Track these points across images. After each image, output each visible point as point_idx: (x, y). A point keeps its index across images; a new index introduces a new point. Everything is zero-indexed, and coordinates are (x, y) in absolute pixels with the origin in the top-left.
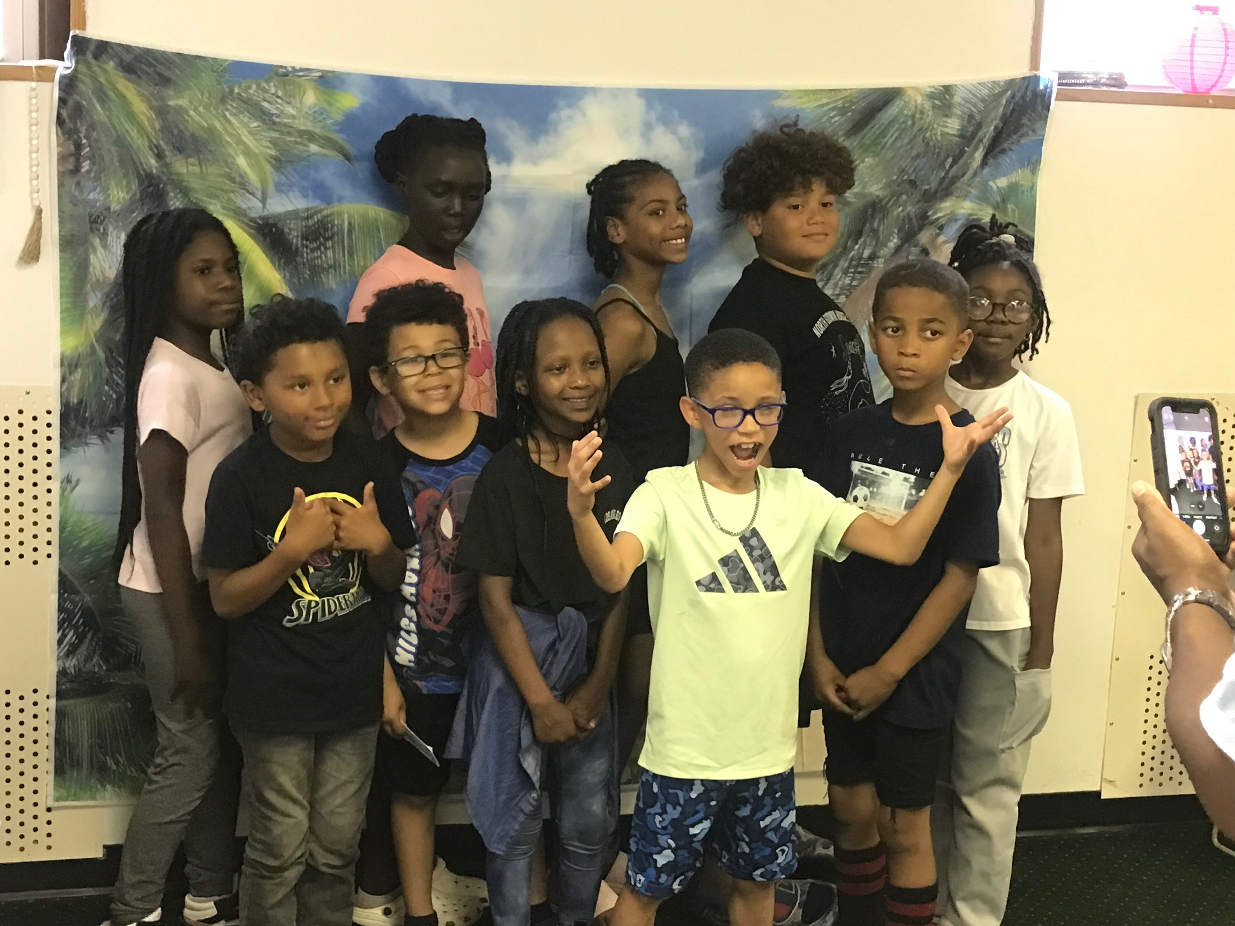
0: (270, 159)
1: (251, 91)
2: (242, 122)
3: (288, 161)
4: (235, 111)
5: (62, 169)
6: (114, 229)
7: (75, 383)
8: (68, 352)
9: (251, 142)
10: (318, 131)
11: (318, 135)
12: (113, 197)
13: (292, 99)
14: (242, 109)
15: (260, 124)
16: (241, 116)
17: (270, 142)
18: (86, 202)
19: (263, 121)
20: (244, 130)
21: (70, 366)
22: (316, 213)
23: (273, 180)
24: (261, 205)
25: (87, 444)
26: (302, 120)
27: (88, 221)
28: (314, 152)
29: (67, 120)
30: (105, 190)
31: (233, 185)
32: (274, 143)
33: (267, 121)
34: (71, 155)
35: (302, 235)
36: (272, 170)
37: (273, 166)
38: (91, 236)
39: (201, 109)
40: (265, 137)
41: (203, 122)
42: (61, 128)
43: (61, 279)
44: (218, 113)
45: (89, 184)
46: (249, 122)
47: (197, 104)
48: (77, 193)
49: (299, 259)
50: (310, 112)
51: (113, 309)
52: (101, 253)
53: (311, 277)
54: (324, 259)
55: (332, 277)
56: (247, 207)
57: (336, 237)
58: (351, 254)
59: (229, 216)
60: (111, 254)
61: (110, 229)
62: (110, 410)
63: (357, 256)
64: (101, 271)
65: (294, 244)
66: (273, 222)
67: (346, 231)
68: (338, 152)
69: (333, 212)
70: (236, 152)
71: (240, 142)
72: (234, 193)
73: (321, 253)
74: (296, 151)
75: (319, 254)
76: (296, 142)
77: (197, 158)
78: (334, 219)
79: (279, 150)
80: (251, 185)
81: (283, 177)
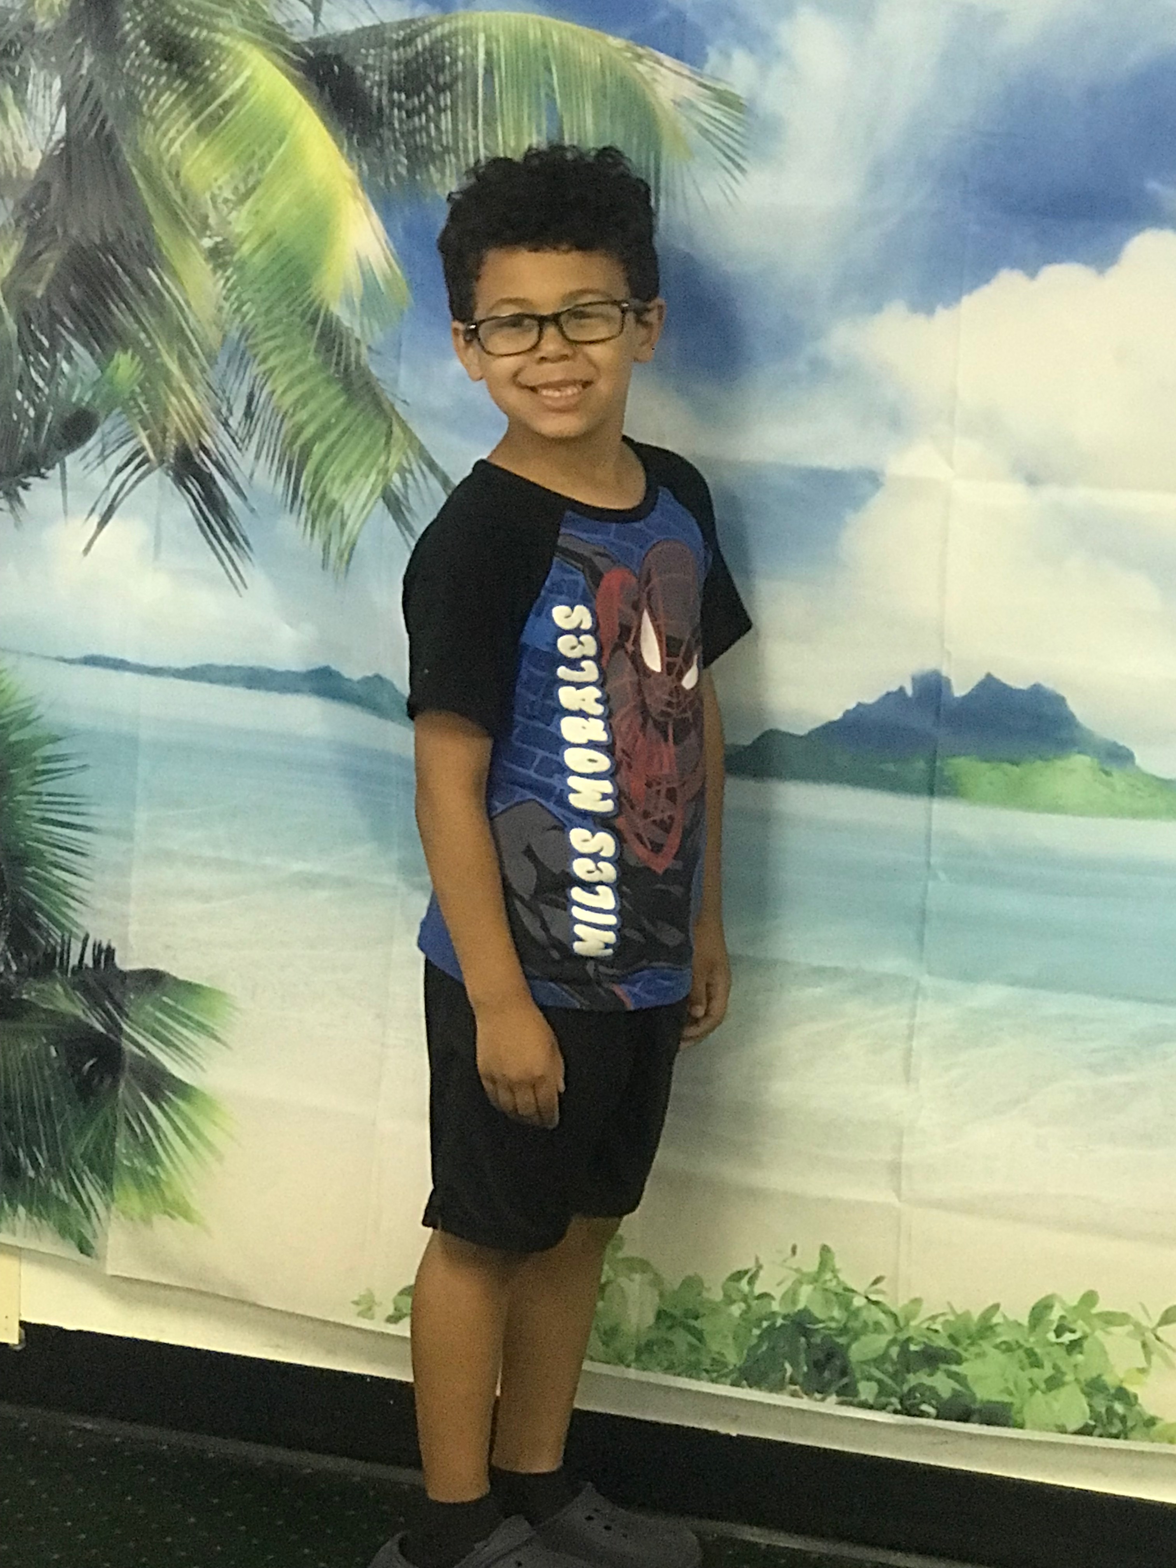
12: (40, 4)
22: (419, 33)
24: (309, 15)
35: (392, 79)
49: (385, 132)
51: (33, 234)
52: (15, 117)
53: (411, 170)
54: (433, 132)
55: (451, 171)
56: (284, 20)
57: (460, 85)
58: (490, 122)
59: (256, 42)
60: (32, 121)
61: (33, 71)
62: (23, 441)
63: (503, 125)
64: (15, 154)
65: (375, 99)
66: (334, 53)
67: (481, 72)
69: (456, 30)
73: (428, 119)
75: (424, 121)
78: (457, 46)
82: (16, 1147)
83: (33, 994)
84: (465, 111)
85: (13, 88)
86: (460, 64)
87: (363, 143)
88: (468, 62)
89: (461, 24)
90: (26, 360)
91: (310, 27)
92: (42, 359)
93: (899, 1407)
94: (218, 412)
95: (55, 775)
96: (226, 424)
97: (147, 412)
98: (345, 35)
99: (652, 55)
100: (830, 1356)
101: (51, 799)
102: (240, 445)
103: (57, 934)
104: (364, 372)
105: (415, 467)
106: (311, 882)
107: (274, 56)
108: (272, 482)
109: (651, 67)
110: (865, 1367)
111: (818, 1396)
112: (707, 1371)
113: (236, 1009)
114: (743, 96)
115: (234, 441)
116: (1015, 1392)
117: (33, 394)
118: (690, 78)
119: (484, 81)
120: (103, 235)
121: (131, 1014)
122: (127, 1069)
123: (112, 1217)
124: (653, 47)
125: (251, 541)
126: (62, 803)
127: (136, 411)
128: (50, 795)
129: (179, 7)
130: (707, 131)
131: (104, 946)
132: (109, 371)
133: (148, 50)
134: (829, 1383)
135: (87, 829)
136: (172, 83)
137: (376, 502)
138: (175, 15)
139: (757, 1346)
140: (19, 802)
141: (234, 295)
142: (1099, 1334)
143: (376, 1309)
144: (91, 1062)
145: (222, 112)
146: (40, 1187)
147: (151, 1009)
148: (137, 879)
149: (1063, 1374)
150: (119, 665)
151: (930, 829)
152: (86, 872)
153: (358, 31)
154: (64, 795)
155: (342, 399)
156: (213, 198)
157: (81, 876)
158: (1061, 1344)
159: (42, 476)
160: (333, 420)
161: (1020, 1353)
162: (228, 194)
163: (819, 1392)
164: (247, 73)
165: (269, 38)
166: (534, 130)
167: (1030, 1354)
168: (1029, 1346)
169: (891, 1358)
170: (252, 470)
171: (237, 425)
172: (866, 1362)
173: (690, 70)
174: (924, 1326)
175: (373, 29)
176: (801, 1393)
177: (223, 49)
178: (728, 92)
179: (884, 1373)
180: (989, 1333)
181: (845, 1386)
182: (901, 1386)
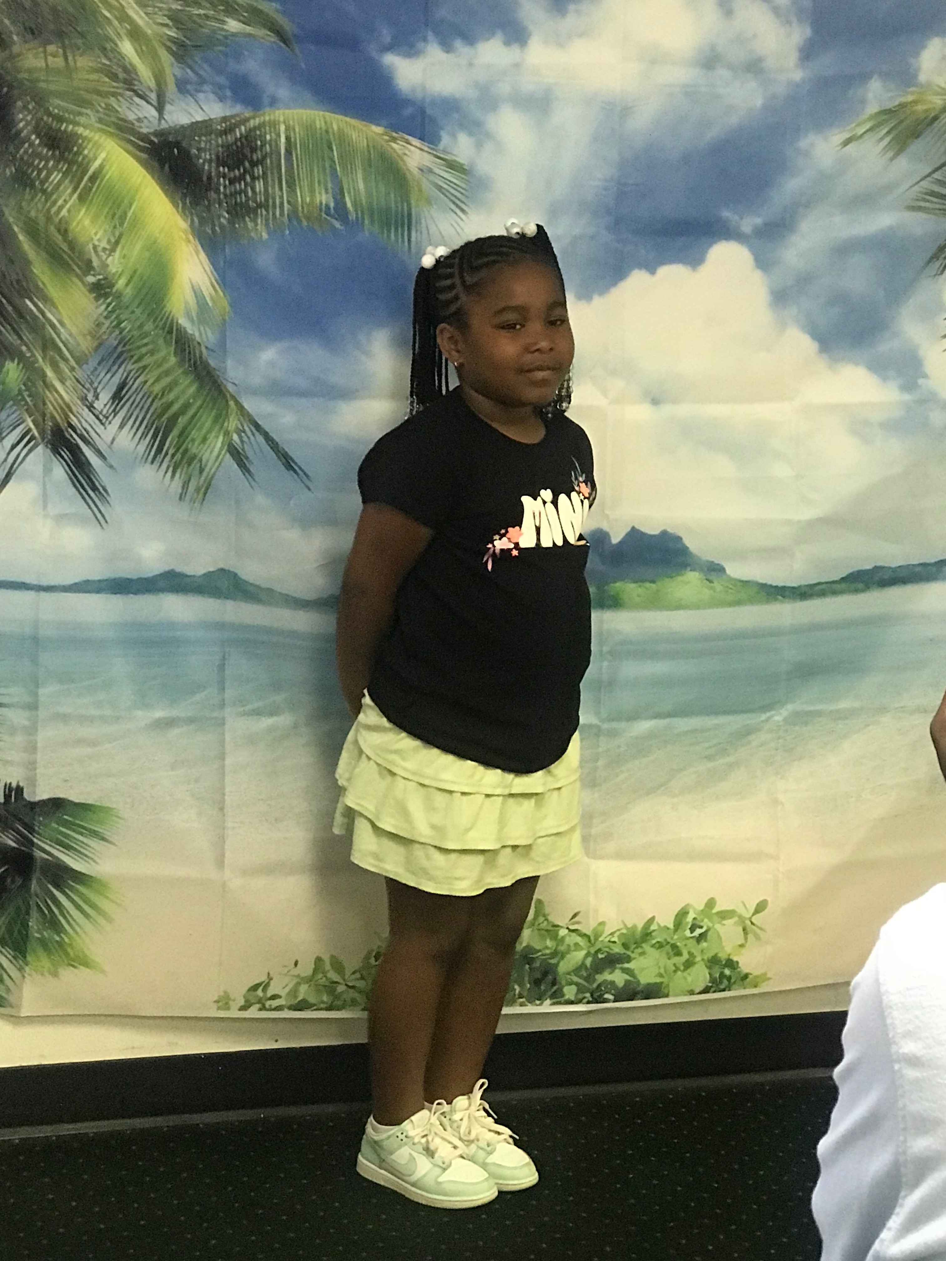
0: (169, 44)
3: (196, 46)
9: (141, 17)
11: (241, 6)
17: (169, 18)
22: (237, 125)
23: (174, 75)
24: (155, 113)
28: (233, 31)
31: (115, 84)
32: (176, 19)
35: (218, 157)
36: (173, 59)
37: (173, 54)
40: (161, 9)
49: (213, 195)
53: (231, 222)
54: (250, 194)
55: (262, 221)
56: (136, 117)
57: (268, 160)
58: (291, 185)
59: (111, 135)
63: (300, 188)
65: (206, 172)
66: (174, 140)
67: (283, 151)
68: (270, 30)
69: (264, 122)
70: (119, 34)
71: (124, 17)
72: (113, 96)
73: (246, 185)
74: (207, 31)
75: (243, 186)
76: (207, 17)
77: (60, 45)
78: (265, 134)
79: (182, 29)
80: (142, 83)
81: (188, 71)
84: (273, 180)
86: (268, 146)
87: (196, 203)
88: (273, 144)
89: (267, 118)
91: (156, 122)
93: (591, 999)
94: (84, 399)
96: (91, 407)
97: (31, 403)
98: (182, 126)
99: (403, 138)
100: (545, 974)
102: (105, 420)
105: (246, 428)
107: (123, 143)
109: (403, 146)
110: (569, 976)
111: (538, 1002)
114: (466, 164)
115: (98, 418)
116: (665, 975)
118: (429, 153)
119: (285, 157)
121: (40, 832)
122: (37, 870)
123: (25, 976)
124: (404, 133)
125: (109, 489)
127: (23, 403)
129: (51, 109)
130: (441, 187)
131: (14, 785)
132: (2, 376)
133: (37, 142)
134: (545, 991)
136: (57, 165)
137: (224, 455)
138: (50, 114)
141: (114, 316)
142: (717, 926)
143: (230, 1002)
145: (91, 184)
147: (57, 827)
149: (695, 957)
153: (193, 124)
155: (196, 385)
156: (95, 247)
158: (693, 936)
160: (192, 399)
161: (668, 948)
162: (104, 244)
163: (538, 1000)
164: (103, 155)
165: (122, 131)
166: (323, 191)
167: (674, 947)
168: (672, 942)
169: (586, 966)
170: (113, 440)
171: (102, 406)
172: (569, 973)
173: (429, 147)
174: (608, 939)
175: (204, 121)
176: (527, 1003)
177: (85, 138)
178: (455, 161)
179: (580, 977)
180: (649, 938)
181: (555, 992)
182: (591, 985)
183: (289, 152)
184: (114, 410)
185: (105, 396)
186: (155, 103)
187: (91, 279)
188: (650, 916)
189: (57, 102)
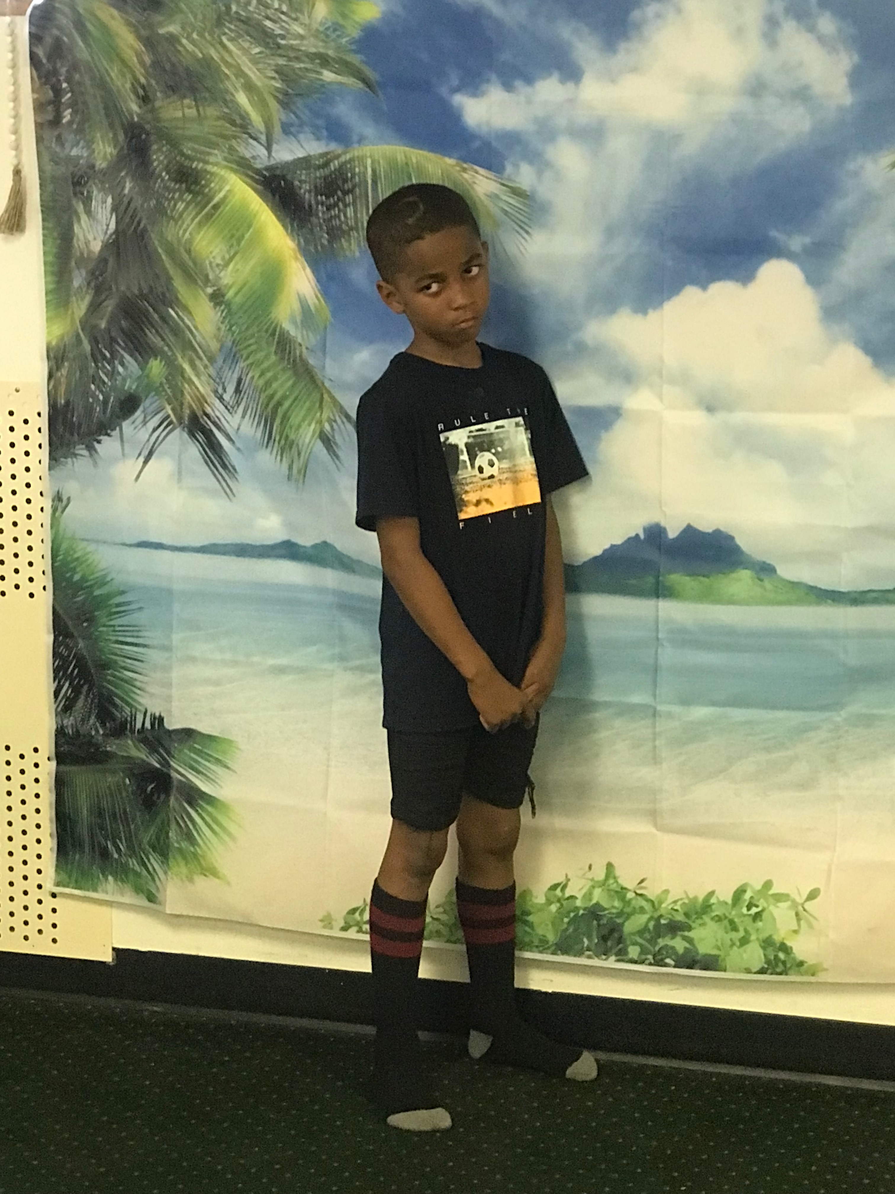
0: (278, 94)
1: (251, 8)
2: (242, 49)
3: (297, 95)
4: (233, 35)
5: (39, 121)
6: (99, 191)
7: (62, 380)
8: (54, 343)
9: (254, 72)
10: (331, 53)
11: (333, 59)
12: (99, 153)
13: (298, 14)
14: (241, 32)
15: (264, 50)
16: (240, 40)
17: (277, 72)
18: (69, 159)
19: (267, 45)
20: (244, 58)
21: (56, 358)
22: (332, 160)
23: (280, 119)
24: (265, 152)
25: (75, 455)
26: (312, 40)
27: (70, 182)
28: (328, 80)
29: (44, 61)
30: (89, 144)
31: (234, 129)
32: (282, 73)
33: (272, 46)
34: (50, 103)
35: (316, 188)
36: (279, 107)
37: (279, 101)
38: (74, 202)
39: (195, 36)
40: (269, 65)
41: (197, 51)
42: (37, 70)
43: (45, 253)
44: (214, 39)
45: (72, 136)
46: (249, 48)
47: (190, 31)
48: (58, 149)
49: (314, 219)
50: (321, 29)
51: (98, 290)
52: (85, 221)
53: (330, 242)
54: (343, 218)
55: (354, 242)
56: (251, 155)
57: (357, 190)
59: (232, 169)
60: (95, 222)
61: (95, 193)
62: (96, 415)
64: (86, 243)
65: (307, 200)
66: (281, 174)
67: (370, 182)
68: (358, 78)
69: (354, 157)
70: (235, 87)
71: (240, 73)
72: (235, 139)
73: (339, 210)
74: (306, 81)
75: (337, 212)
76: (307, 69)
77: (193, 98)
78: (355, 167)
79: (286, 80)
80: (253, 127)
81: (292, 116)
82: (106, 840)
83: (114, 747)
84: (361, 206)
85: (83, 203)
86: (357, 179)
87: (301, 227)
88: (361, 176)
89: (356, 154)
90: (97, 366)
91: (266, 159)
92: (106, 365)
93: (652, 961)
94: (216, 392)
95: (123, 614)
96: (221, 399)
97: (170, 394)
98: (286, 163)
99: (472, 168)
100: (612, 931)
101: (120, 628)
102: (231, 410)
103: (127, 710)
104: (305, 364)
105: (337, 418)
106: (281, 670)
107: (243, 177)
108: (254, 430)
109: (472, 175)
110: (632, 937)
111: (604, 957)
112: (537, 947)
113: (240, 749)
114: (528, 189)
115: (226, 407)
116: (721, 948)
117: (101, 385)
118: (496, 181)
119: (372, 187)
120: (140, 289)
121: (176, 756)
122: (174, 789)
123: (169, 878)
124: (473, 163)
125: (237, 468)
126: (127, 631)
127: (163, 393)
128: (119, 626)
129: (185, 150)
130: (507, 211)
131: (157, 715)
132: (147, 371)
133: (167, 177)
134: (611, 948)
135: (145, 646)
136: (183, 196)
137: (315, 441)
138: (183, 154)
139: (567, 929)
140: (100, 632)
141: (227, 321)
142: (772, 908)
143: (334, 923)
144: (153, 786)
145: (213, 211)
146: (122, 863)
147: (188, 753)
148: (175, 674)
149: (751, 935)
150: (159, 546)
151: (657, 617)
152: (144, 671)
153: (295, 160)
154: (130, 626)
155: (294, 379)
156: (211, 263)
157: (140, 674)
158: (750, 915)
159: (109, 435)
160: (288, 393)
161: (726, 922)
162: (219, 261)
163: (604, 955)
164: (227, 188)
165: (242, 167)
167: (732, 922)
168: (731, 917)
169: (649, 929)
170: (239, 426)
171: (229, 398)
172: (634, 934)
173: (495, 176)
174: (670, 907)
175: (304, 158)
176: (594, 956)
177: (212, 174)
178: (519, 188)
179: (644, 939)
180: (709, 909)
181: (620, 950)
182: (654, 947)
183: (375, 182)
184: (237, 401)
185: (231, 389)
186: (266, 145)
187: (210, 290)
188: (710, 890)
189: (190, 145)
